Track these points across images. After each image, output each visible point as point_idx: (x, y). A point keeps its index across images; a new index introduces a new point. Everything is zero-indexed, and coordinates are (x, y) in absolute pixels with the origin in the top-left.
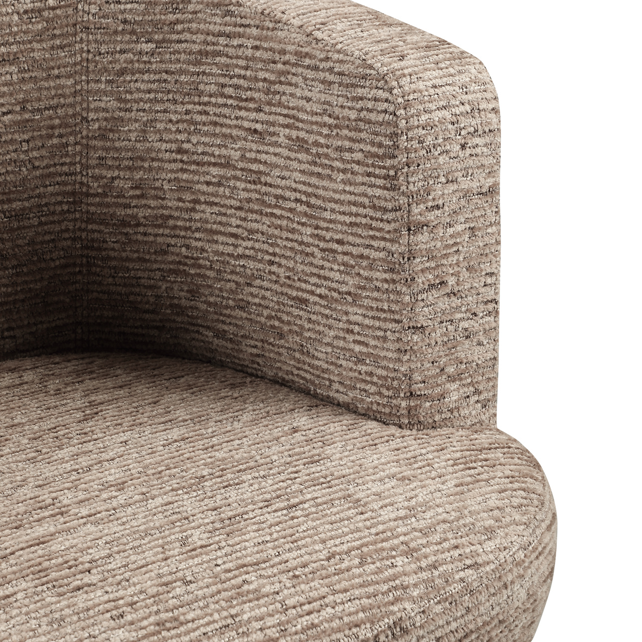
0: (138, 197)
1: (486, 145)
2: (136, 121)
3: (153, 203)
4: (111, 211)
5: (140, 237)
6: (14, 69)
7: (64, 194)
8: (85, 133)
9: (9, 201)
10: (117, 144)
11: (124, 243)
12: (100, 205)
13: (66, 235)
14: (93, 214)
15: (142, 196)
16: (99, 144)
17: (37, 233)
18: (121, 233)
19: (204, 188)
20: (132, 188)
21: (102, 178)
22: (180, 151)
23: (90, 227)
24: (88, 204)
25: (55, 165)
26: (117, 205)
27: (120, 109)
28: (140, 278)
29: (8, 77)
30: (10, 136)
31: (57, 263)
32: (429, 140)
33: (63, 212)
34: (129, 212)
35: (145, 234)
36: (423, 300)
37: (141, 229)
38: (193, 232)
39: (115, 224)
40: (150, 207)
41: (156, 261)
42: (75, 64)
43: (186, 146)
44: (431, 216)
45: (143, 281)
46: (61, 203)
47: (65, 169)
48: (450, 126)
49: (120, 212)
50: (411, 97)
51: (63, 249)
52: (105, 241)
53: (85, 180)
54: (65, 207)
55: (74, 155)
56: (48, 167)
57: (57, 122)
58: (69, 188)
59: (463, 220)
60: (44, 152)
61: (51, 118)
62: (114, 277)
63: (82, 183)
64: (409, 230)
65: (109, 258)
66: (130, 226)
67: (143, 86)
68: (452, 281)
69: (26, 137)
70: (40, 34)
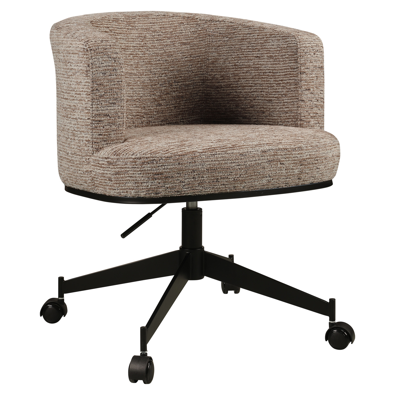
0: (222, 79)
1: (320, 55)
2: (222, 59)
3: (226, 81)
4: (214, 84)
5: (222, 91)
6: (189, 46)
7: (201, 80)
8: (207, 63)
9: (185, 81)
10: (217, 65)
11: (217, 93)
12: (211, 83)
13: (200, 92)
14: (208, 85)
15: (223, 79)
16: (211, 65)
17: (192, 91)
18: (216, 90)
19: (242, 74)
20: (220, 77)
21: (212, 75)
22: (235, 65)
23: (207, 89)
24: (207, 83)
25: (199, 72)
26: (215, 82)
27: (218, 56)
28: (221, 104)
29: (187, 48)
30: (187, 64)
31: (197, 100)
32: (306, 51)
33: (200, 85)
34: (219, 84)
35: (223, 90)
36: (304, 93)
37: (222, 89)
38: (238, 88)
39: (215, 88)
40: (225, 82)
41: (226, 98)
42: (206, 45)
43: (237, 64)
44: (306, 70)
45: (222, 104)
46: (199, 82)
47: (201, 73)
48: (311, 48)
49: (217, 84)
50: (301, 40)
51: (199, 96)
52: (211, 93)
53: (207, 76)
54: (201, 84)
55: (204, 69)
56: (196, 72)
57: (200, 60)
58: (202, 78)
59: (314, 74)
60: (196, 68)
61: (198, 59)
62: (213, 104)
63: (206, 77)
64: (301, 73)
65: (212, 98)
66: (219, 88)
67: (225, 49)
68: (312, 89)
69: (191, 64)
70: (196, 37)
